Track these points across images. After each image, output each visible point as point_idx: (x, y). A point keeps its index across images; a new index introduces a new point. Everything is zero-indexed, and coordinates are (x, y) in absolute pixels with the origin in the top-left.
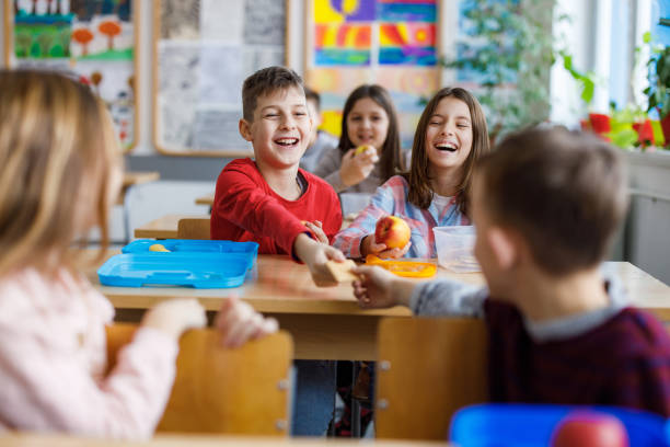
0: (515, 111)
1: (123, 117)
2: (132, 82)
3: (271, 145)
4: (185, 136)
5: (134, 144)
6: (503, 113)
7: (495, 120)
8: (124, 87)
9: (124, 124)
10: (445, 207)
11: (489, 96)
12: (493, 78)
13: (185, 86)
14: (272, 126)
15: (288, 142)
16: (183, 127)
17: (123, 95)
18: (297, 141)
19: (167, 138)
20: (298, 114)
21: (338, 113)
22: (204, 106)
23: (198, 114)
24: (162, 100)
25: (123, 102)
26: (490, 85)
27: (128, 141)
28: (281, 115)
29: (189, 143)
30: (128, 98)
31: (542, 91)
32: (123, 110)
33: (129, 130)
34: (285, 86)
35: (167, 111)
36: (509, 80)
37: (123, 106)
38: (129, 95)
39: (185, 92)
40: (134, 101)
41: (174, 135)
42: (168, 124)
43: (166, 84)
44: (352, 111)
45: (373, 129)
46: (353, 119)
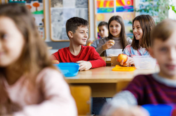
1: (41, 31)
2: (43, 20)
4: (60, 35)
8: (41, 22)
9: (42, 33)
13: (59, 21)
16: (59, 33)
17: (41, 24)
19: (54, 36)
24: (52, 25)
25: (41, 26)
27: (43, 38)
29: (61, 38)
32: (41, 29)
35: (54, 28)
36: (156, 15)
37: (41, 28)
38: (43, 24)
39: (59, 23)
40: (44, 26)
41: (56, 36)
42: (55, 32)
43: (53, 21)
44: (110, 24)
45: (116, 30)
46: (110, 26)
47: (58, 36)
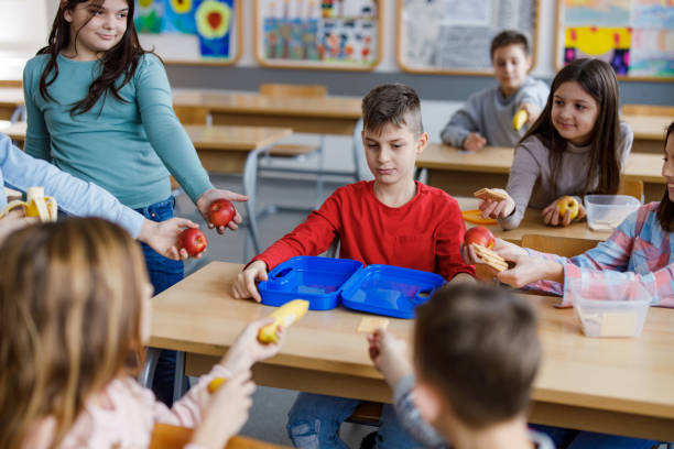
1: (367, 33)
4: (429, 52)
5: (376, 63)
8: (369, 2)
9: (368, 40)
13: (429, 1)
16: (427, 43)
17: (367, 10)
19: (411, 55)
20: (397, 146)
22: (448, 22)
23: (442, 29)
24: (405, 16)
25: (367, 15)
27: (370, 58)
29: (433, 61)
30: (372, 14)
32: (366, 26)
33: (372, 46)
35: (410, 25)
37: (367, 22)
38: (373, 10)
39: (430, 7)
40: (378, 18)
41: (417, 53)
42: (412, 41)
43: (410, 0)
45: (574, 118)
47: (422, 53)
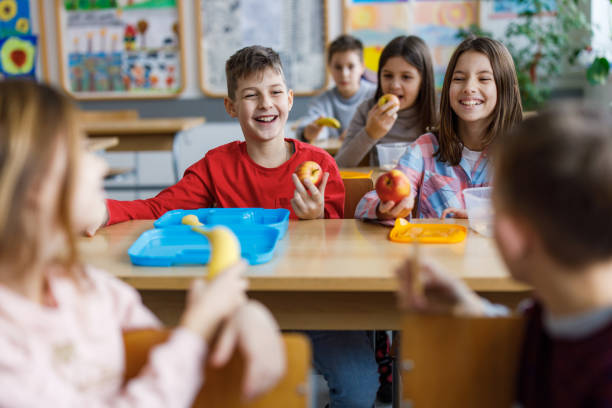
0: (555, 39)
1: (170, 63)
2: (176, 28)
3: (251, 123)
5: (181, 89)
6: (542, 41)
7: (534, 49)
8: (170, 34)
9: (171, 69)
10: (477, 162)
11: (527, 25)
12: (532, 8)
13: (227, 30)
14: (251, 106)
15: (266, 119)
17: (168, 41)
18: (276, 117)
19: (213, 81)
20: (276, 93)
21: (378, 49)
24: (205, 45)
25: (169, 47)
26: (528, 14)
27: (175, 86)
28: (259, 95)
30: (174, 45)
31: (582, 18)
32: (169, 56)
33: (176, 75)
34: (262, 69)
35: (210, 54)
36: (548, 8)
37: (169, 52)
38: (175, 41)
39: (228, 36)
40: (179, 47)
41: (218, 78)
42: (213, 68)
43: (209, 29)
44: (384, 68)
45: (403, 88)
46: (382, 74)
